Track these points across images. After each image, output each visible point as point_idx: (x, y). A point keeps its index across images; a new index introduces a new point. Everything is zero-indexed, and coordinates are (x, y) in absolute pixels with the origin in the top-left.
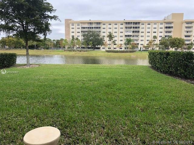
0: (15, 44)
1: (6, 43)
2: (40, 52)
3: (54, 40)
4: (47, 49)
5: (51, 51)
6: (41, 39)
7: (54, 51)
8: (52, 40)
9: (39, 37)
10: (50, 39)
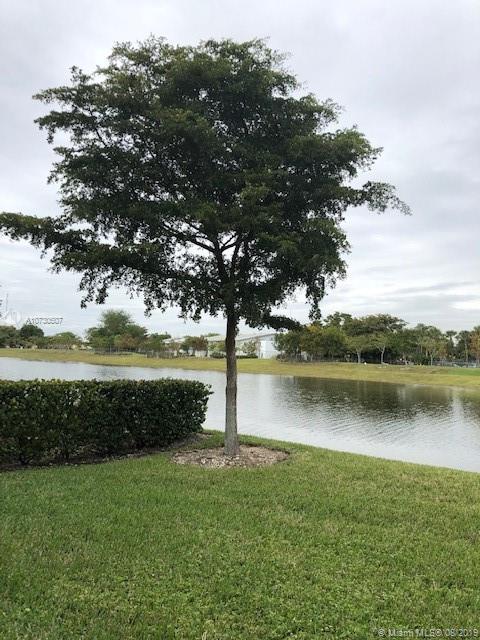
0: (323, 346)
1: (299, 343)
2: (397, 373)
3: (450, 333)
4: (426, 362)
5: (434, 372)
6: (404, 327)
7: (446, 372)
8: (444, 332)
9: (398, 323)
10: (438, 328)
